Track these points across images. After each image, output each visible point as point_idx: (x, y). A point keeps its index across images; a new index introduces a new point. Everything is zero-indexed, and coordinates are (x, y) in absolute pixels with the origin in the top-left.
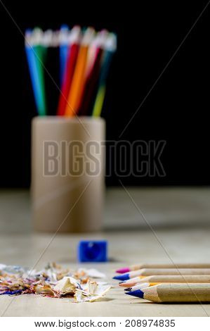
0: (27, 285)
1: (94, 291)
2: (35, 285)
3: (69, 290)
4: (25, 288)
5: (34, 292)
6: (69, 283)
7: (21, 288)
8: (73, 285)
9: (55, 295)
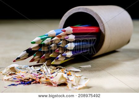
0: (34, 78)
1: (79, 82)
2: (40, 78)
3: (63, 81)
4: (33, 80)
5: (39, 83)
6: (63, 77)
7: (30, 80)
8: (65, 78)
9: (54, 85)
